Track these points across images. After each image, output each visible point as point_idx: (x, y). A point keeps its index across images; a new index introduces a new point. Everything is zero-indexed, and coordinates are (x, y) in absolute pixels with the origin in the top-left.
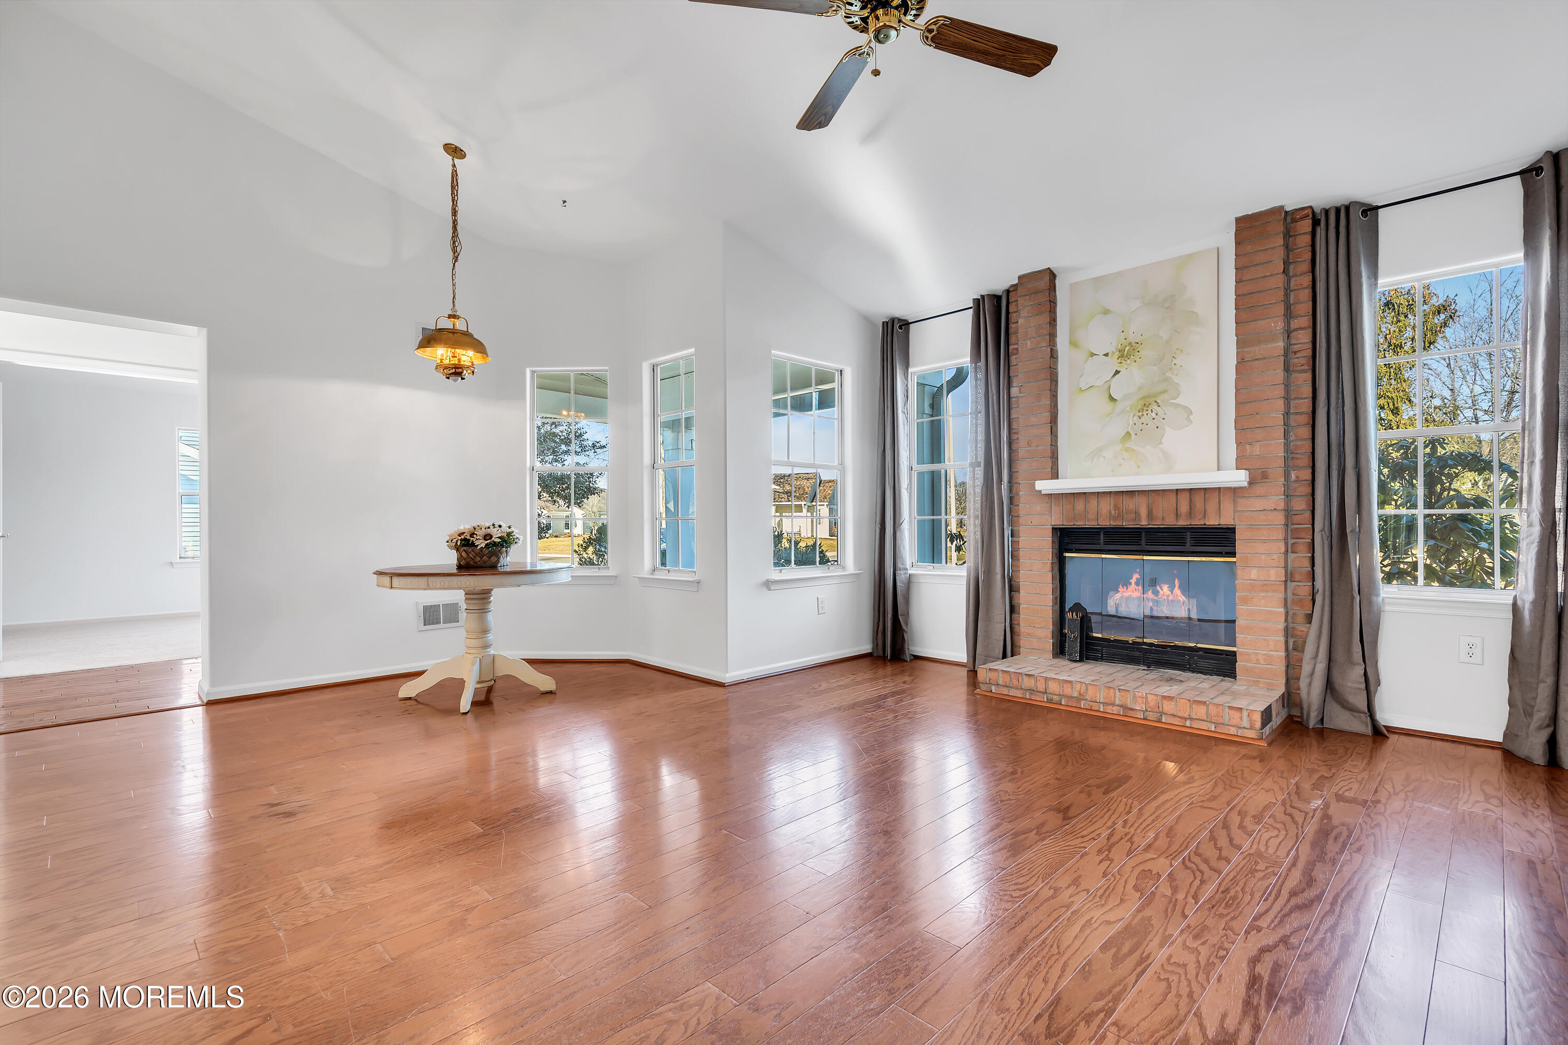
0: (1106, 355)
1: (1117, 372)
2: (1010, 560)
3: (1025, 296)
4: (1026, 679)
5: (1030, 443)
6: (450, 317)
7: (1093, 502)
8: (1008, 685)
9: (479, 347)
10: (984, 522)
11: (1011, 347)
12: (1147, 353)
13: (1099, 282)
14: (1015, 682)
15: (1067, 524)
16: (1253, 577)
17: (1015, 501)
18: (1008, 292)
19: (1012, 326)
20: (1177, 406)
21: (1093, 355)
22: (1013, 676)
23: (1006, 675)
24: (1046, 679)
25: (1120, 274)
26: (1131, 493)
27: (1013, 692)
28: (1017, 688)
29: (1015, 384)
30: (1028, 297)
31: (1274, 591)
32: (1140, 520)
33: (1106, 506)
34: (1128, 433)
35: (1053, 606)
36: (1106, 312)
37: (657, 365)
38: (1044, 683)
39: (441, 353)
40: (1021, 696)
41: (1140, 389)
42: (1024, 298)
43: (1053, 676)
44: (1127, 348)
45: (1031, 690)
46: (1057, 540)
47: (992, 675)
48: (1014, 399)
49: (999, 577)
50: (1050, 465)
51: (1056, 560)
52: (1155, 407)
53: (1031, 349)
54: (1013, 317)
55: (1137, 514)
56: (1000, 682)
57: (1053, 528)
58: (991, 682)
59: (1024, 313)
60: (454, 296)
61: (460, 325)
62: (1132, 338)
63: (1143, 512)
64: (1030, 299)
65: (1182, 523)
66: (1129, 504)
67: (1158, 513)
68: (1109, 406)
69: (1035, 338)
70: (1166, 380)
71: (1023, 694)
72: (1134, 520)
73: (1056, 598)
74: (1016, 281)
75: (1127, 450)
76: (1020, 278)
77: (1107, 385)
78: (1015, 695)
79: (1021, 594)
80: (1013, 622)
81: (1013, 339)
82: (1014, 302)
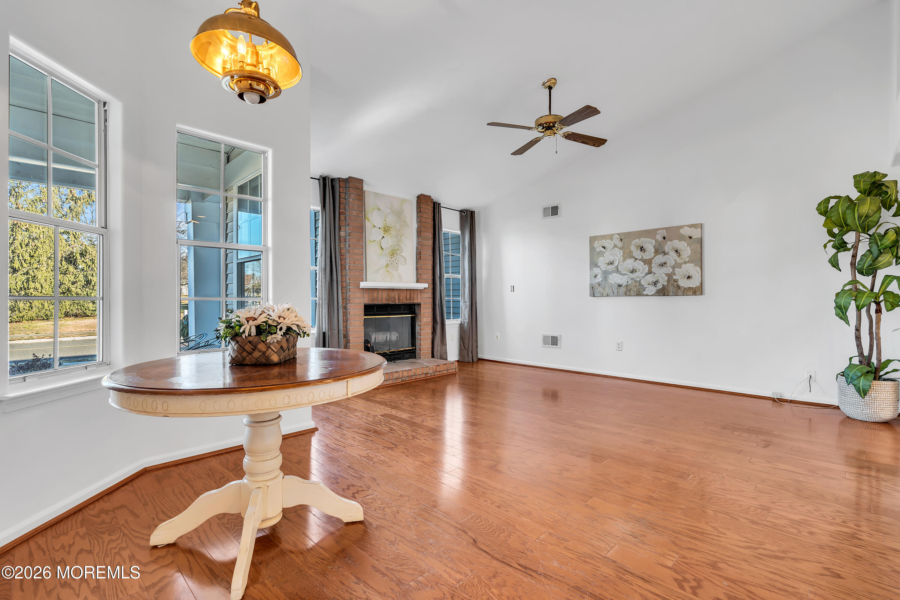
0: (379, 228)
1: (383, 237)
3: (353, 188)
4: (395, 374)
5: (355, 262)
7: (380, 293)
10: (329, 302)
11: (341, 210)
12: (393, 232)
13: (376, 195)
15: (370, 303)
16: (425, 321)
17: (344, 291)
19: (342, 200)
20: (402, 256)
21: (375, 226)
23: (387, 375)
25: (383, 195)
26: (393, 290)
29: (342, 230)
31: (429, 325)
32: (396, 301)
33: (385, 295)
34: (388, 264)
35: (363, 342)
36: (379, 209)
40: (391, 383)
41: (391, 246)
44: (386, 228)
46: (365, 311)
48: (342, 238)
50: (362, 274)
51: (365, 320)
52: (395, 255)
53: (356, 216)
54: (343, 195)
55: (395, 298)
57: (365, 305)
59: (352, 196)
62: (388, 224)
63: (397, 298)
64: (355, 191)
65: (408, 302)
66: (392, 294)
67: (401, 298)
68: (380, 251)
70: (399, 245)
72: (394, 301)
74: (345, 177)
75: (388, 271)
76: (350, 177)
77: (380, 242)
79: (350, 338)
81: (342, 206)
82: (342, 187)
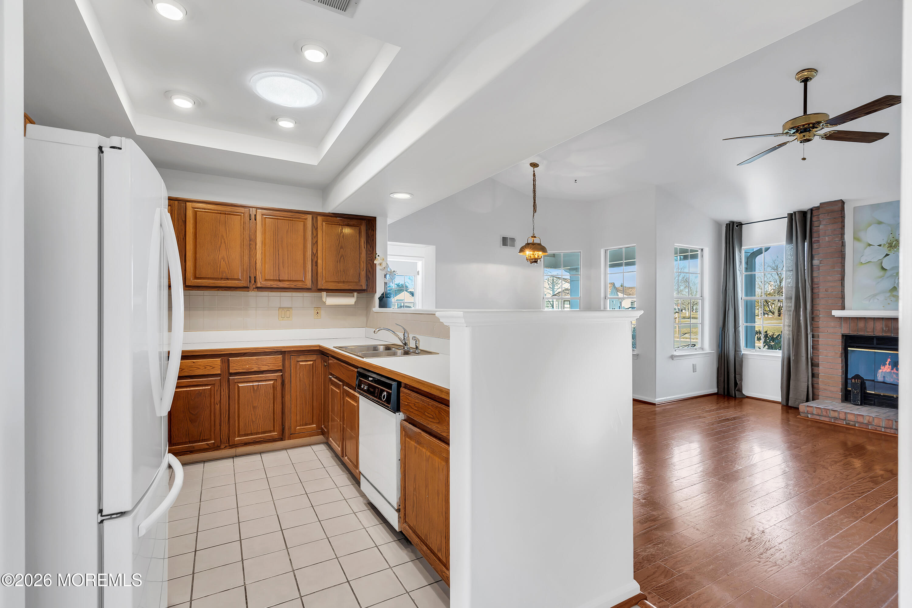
0: (880, 245)
1: (887, 255)
2: (812, 350)
3: (825, 213)
4: (832, 412)
5: (827, 290)
6: (532, 237)
7: (871, 322)
8: (819, 414)
9: (543, 249)
10: (794, 329)
11: (813, 239)
13: (874, 207)
14: (825, 413)
15: (852, 333)
17: (816, 319)
18: (812, 210)
19: (815, 229)
21: (870, 245)
22: (823, 410)
23: (818, 409)
24: (846, 413)
27: (822, 418)
28: (825, 417)
29: (815, 259)
30: (826, 214)
33: (880, 325)
34: (894, 287)
35: (841, 375)
36: (880, 223)
37: (607, 250)
38: (844, 415)
39: (528, 253)
40: (828, 420)
42: (824, 215)
43: (849, 411)
44: (894, 242)
45: (835, 418)
46: (844, 341)
47: (809, 409)
48: (815, 267)
49: (804, 359)
50: (841, 302)
51: (843, 352)
53: (828, 241)
54: (815, 224)
56: (815, 413)
57: (842, 335)
58: (808, 412)
59: (824, 223)
60: (534, 228)
61: (537, 241)
62: (898, 237)
64: (828, 215)
68: (881, 272)
69: (831, 236)
71: (830, 420)
73: (843, 371)
74: (818, 205)
75: (894, 296)
76: (820, 204)
77: (880, 261)
78: (824, 420)
79: (820, 368)
80: (813, 382)
81: (815, 235)
82: (816, 215)
